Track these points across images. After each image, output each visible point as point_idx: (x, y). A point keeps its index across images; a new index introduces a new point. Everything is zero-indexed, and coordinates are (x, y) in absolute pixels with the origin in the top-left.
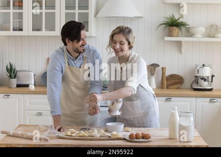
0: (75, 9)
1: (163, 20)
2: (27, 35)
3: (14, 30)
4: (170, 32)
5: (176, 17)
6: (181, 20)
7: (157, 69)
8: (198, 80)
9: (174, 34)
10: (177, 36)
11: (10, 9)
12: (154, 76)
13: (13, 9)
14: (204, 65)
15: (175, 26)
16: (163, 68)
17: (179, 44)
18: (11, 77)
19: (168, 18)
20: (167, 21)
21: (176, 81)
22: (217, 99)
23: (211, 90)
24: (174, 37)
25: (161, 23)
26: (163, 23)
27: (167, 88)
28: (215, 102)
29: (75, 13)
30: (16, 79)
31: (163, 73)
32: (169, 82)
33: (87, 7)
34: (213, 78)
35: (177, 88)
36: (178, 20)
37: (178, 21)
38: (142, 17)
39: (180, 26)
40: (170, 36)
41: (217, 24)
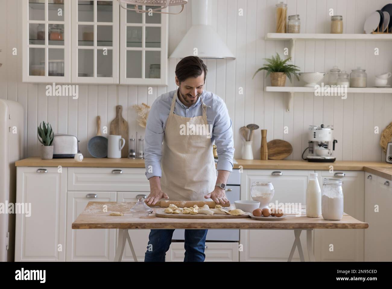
0: (141, 46)
1: (262, 63)
2: (70, 82)
3: (50, 74)
4: (274, 79)
5: (282, 59)
6: (288, 63)
7: (255, 131)
8: (313, 148)
9: (279, 83)
10: (284, 86)
11: (44, 44)
12: (251, 142)
13: (49, 44)
14: (322, 126)
15: (280, 71)
16: (262, 131)
17: (286, 96)
18: (45, 143)
19: (269, 60)
20: (269, 63)
21: (282, 149)
22: (344, 173)
23: (332, 161)
24: (280, 86)
25: (260, 67)
26: (263, 67)
27: (269, 159)
28: (342, 177)
29: (141, 52)
30: (53, 146)
31: (263, 138)
32: (272, 151)
33: (158, 44)
34: (336, 144)
35: (283, 160)
36: (284, 62)
37: (284, 65)
38: (234, 59)
39: (288, 72)
40: (273, 85)
41: (339, 68)
